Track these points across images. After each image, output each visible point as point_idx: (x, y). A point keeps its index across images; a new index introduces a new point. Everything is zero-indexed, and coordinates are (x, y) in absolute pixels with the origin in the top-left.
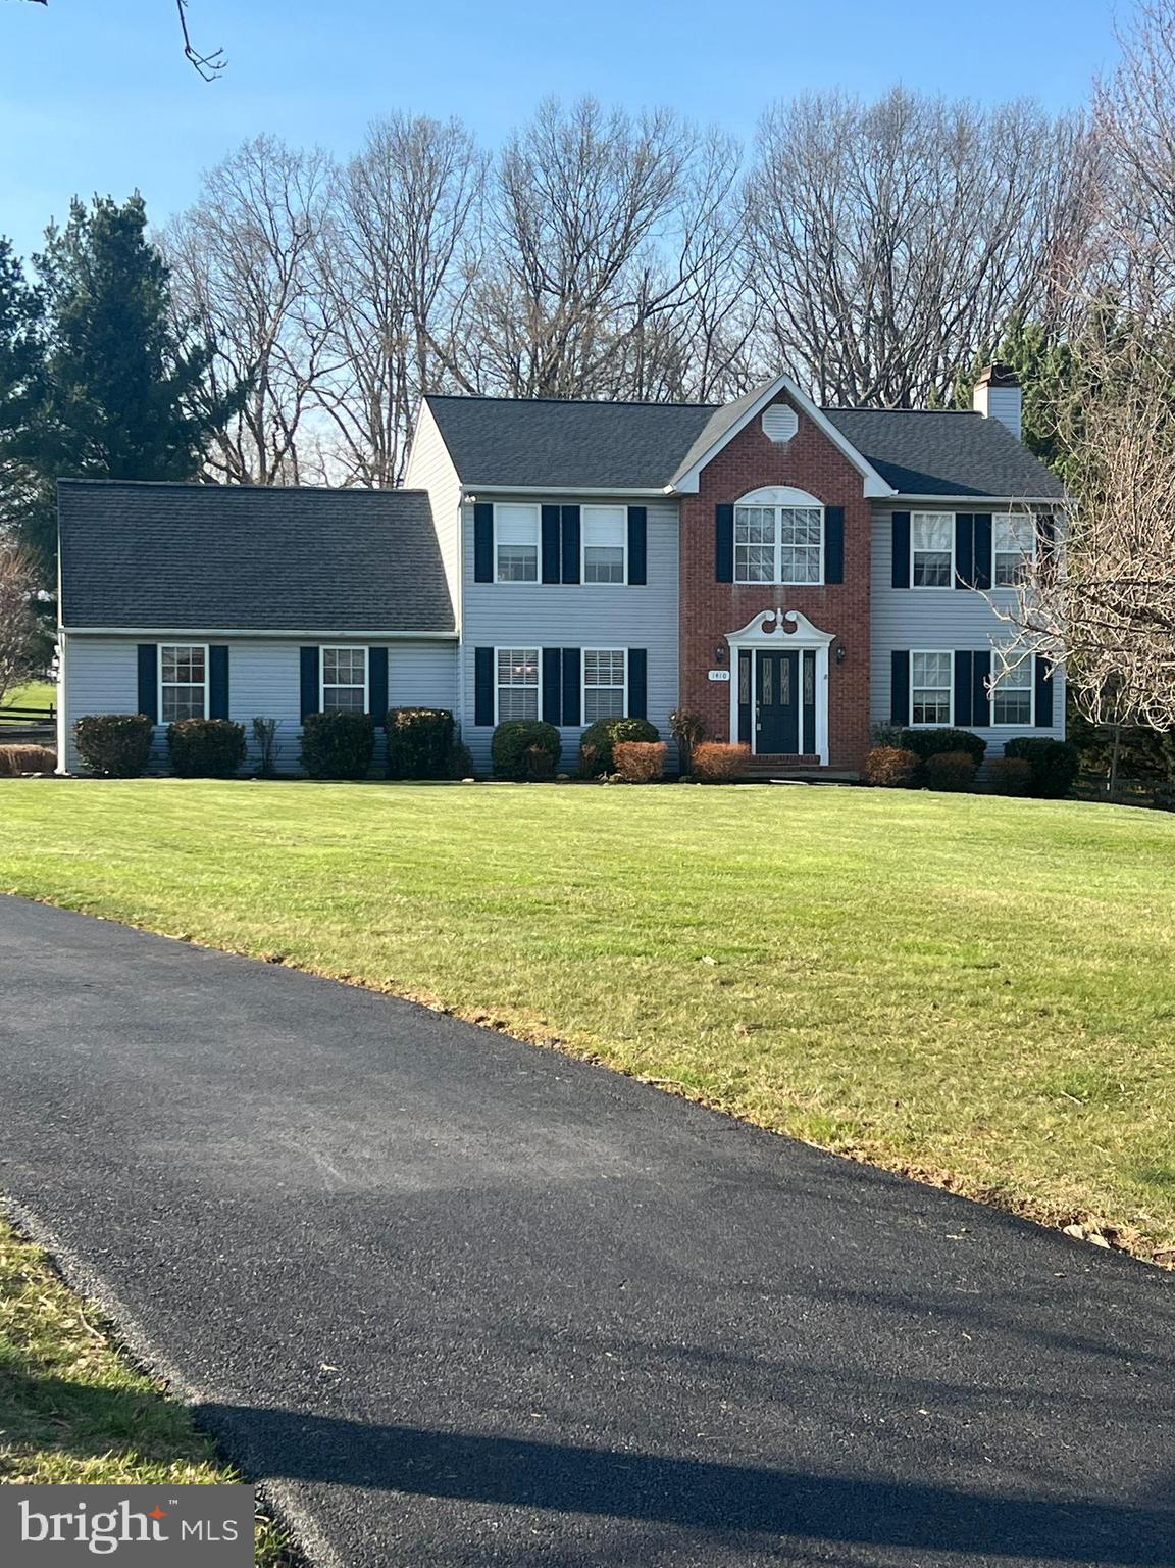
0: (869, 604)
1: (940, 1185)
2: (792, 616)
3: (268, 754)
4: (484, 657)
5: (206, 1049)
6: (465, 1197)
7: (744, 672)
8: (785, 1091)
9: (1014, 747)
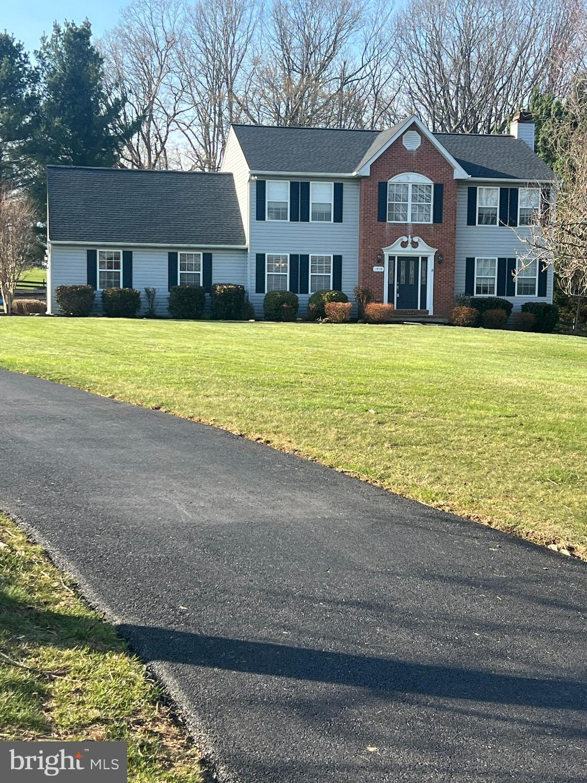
0: (455, 234)
1: (487, 524)
2: (416, 239)
3: (152, 306)
4: (260, 258)
5: (122, 451)
6: (251, 526)
7: (391, 268)
8: (410, 477)
9: (526, 307)
